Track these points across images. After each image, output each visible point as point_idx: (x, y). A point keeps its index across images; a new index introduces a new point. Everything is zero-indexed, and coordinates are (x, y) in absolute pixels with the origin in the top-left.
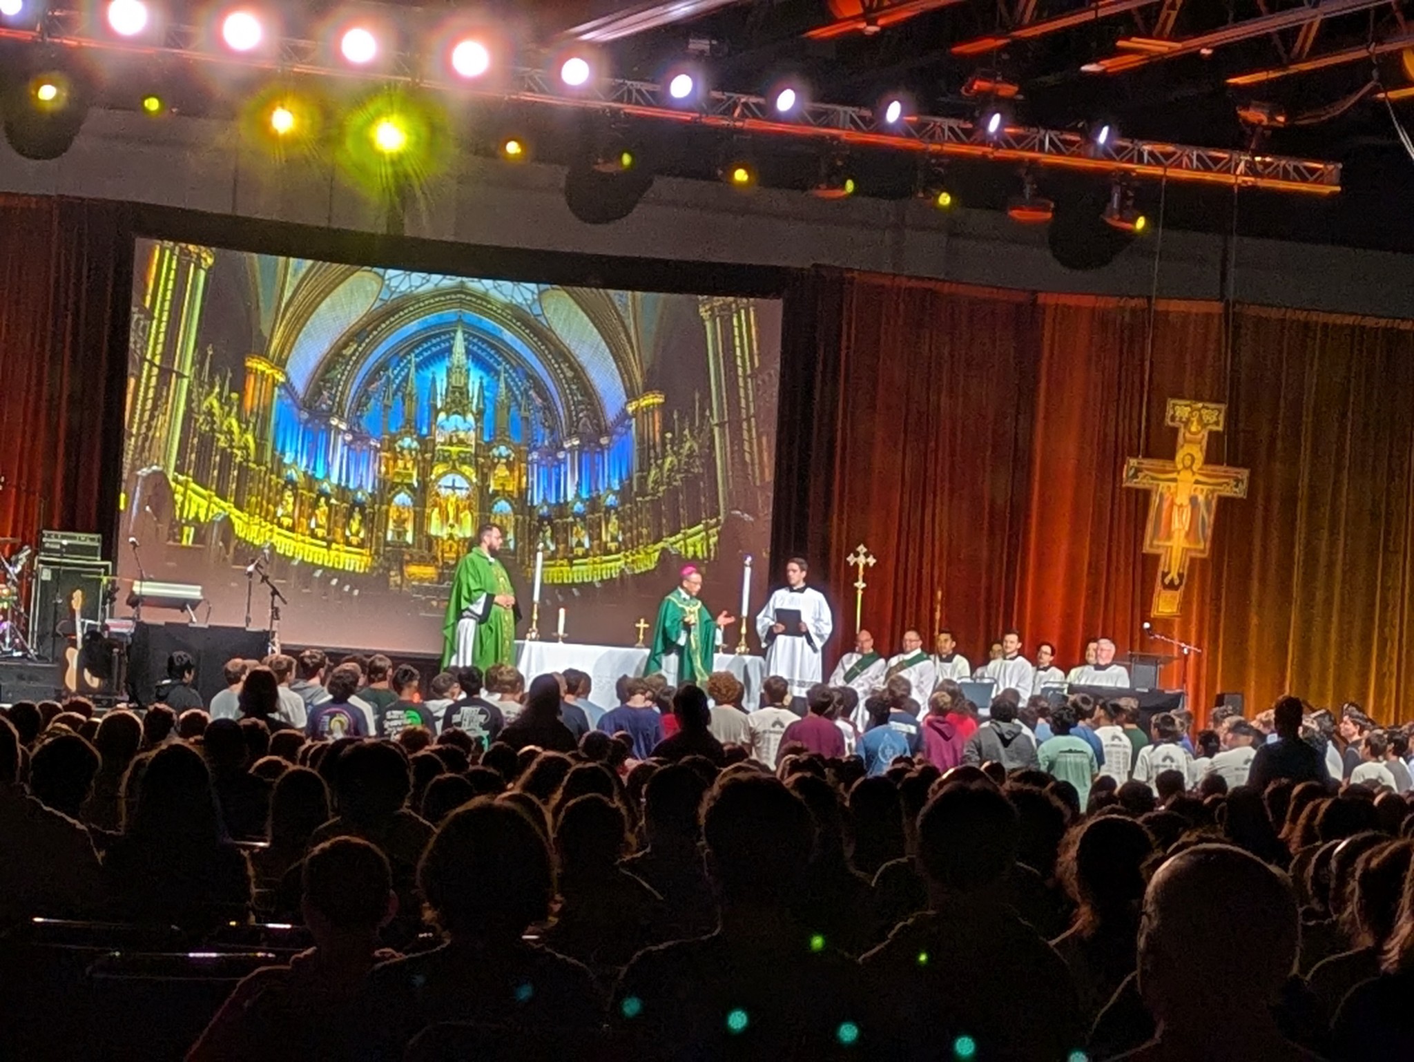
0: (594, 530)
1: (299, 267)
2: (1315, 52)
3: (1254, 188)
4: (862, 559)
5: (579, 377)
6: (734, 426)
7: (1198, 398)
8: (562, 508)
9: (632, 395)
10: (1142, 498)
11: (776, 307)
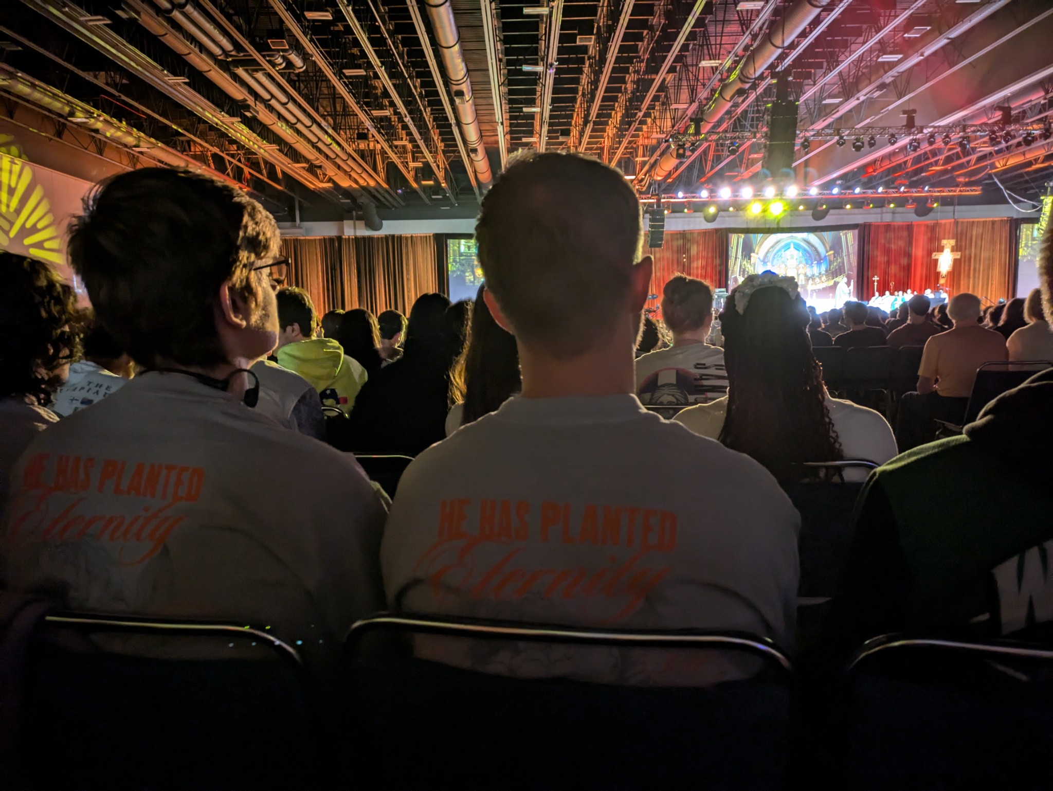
0: (820, 278)
1: (760, 236)
2: (974, 165)
3: (961, 195)
4: (876, 278)
5: (816, 250)
6: (848, 255)
7: (949, 239)
8: (813, 275)
9: (827, 252)
10: (936, 261)
11: (856, 231)
